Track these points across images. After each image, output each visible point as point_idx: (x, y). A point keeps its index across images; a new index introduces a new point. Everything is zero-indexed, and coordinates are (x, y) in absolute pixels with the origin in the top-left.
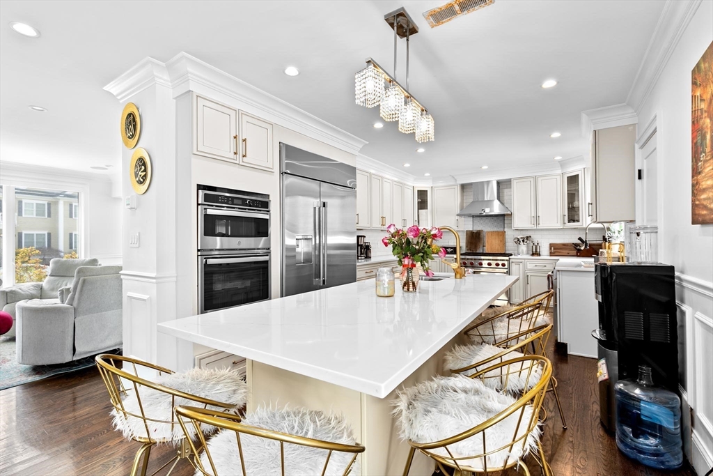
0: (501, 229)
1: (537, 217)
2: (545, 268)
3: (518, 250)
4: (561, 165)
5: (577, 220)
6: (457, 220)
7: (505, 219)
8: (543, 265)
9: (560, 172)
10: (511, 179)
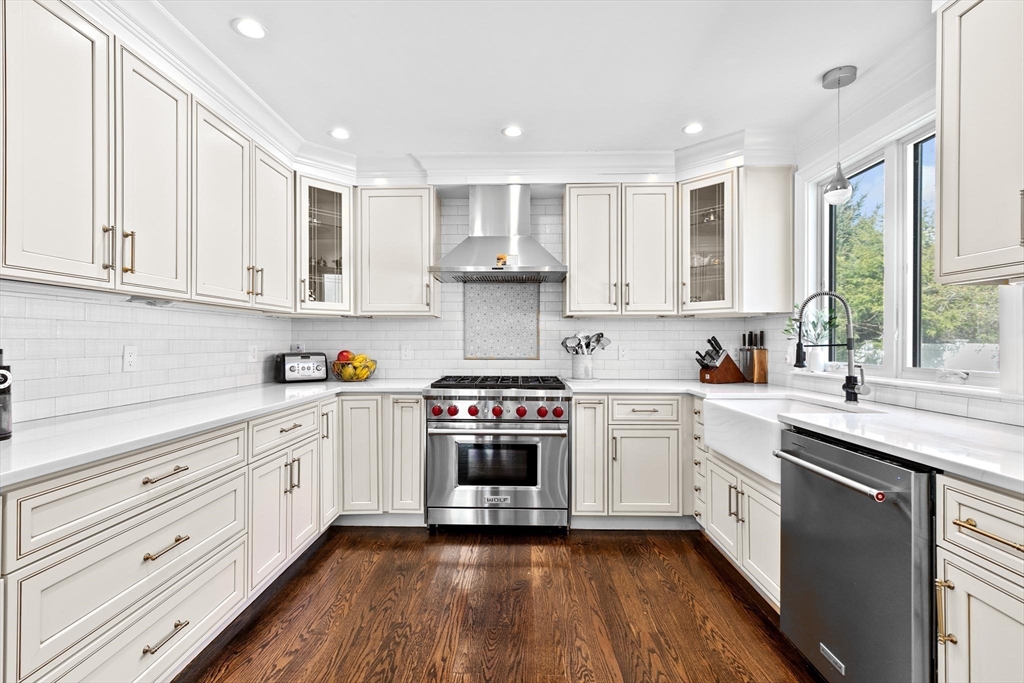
1: (623, 287)
2: (654, 417)
3: (573, 368)
4: (678, 160)
5: (718, 294)
6: (428, 286)
7: (543, 287)
8: (651, 408)
9: (673, 180)
10: (565, 185)
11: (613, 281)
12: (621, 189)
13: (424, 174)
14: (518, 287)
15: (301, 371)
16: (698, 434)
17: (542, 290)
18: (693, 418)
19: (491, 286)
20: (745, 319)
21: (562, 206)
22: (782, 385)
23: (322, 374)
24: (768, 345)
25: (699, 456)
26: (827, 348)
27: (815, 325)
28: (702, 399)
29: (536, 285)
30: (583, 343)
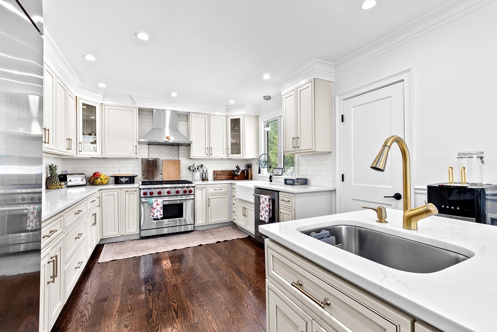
0: (176, 158)
1: (210, 149)
2: (221, 191)
3: (193, 177)
4: (226, 109)
5: (239, 152)
6: (136, 146)
7: (180, 147)
8: (220, 188)
9: (225, 115)
10: (190, 112)
11: (207, 147)
12: (209, 115)
13: (134, 102)
14: (171, 147)
15: (75, 182)
16: (234, 195)
17: (180, 148)
18: (232, 191)
19: (160, 146)
20: (246, 160)
21: (187, 118)
22: (256, 180)
23: (84, 182)
24: (252, 168)
25: (234, 202)
26: (267, 169)
27: (264, 162)
28: (235, 184)
29: (178, 147)
30: (196, 168)
